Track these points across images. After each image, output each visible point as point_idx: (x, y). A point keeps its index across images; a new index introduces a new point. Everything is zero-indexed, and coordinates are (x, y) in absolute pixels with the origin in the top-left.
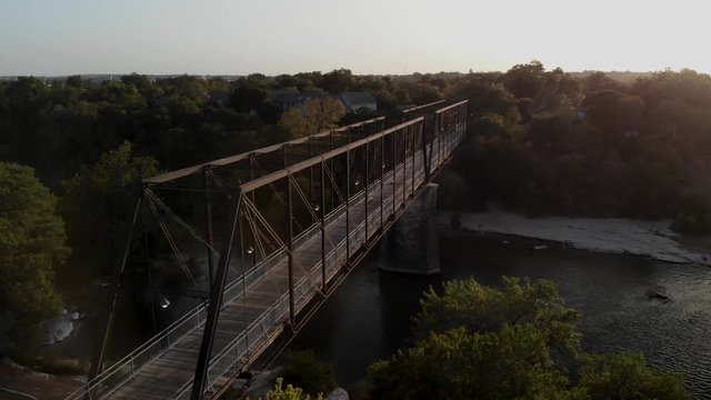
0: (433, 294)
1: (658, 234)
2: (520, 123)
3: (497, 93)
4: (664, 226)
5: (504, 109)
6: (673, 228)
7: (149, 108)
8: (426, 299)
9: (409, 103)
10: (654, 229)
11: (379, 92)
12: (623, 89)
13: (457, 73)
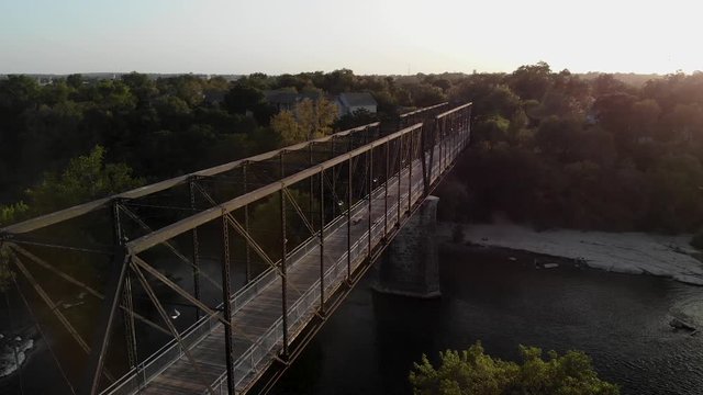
0: (427, 366)
1: (678, 250)
2: (529, 127)
3: (503, 95)
4: (683, 241)
5: (509, 112)
6: (694, 244)
7: (137, 108)
8: (418, 372)
9: (410, 105)
10: (674, 245)
11: (380, 93)
12: (632, 91)
13: (461, 74)
